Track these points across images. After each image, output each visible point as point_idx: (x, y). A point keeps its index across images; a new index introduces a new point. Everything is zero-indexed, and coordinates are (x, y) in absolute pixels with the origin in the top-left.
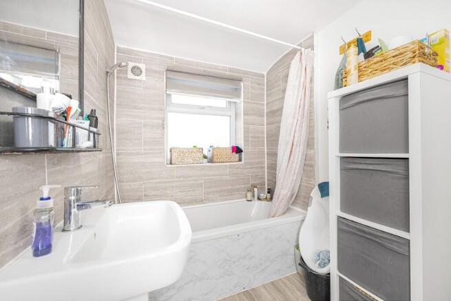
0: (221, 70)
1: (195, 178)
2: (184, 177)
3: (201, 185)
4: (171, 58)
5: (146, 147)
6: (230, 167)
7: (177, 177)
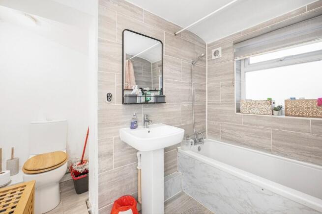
0: (295, 15)
1: (262, 127)
2: (251, 124)
3: (269, 135)
4: (240, 33)
5: (223, 100)
6: (314, 123)
7: (244, 123)
